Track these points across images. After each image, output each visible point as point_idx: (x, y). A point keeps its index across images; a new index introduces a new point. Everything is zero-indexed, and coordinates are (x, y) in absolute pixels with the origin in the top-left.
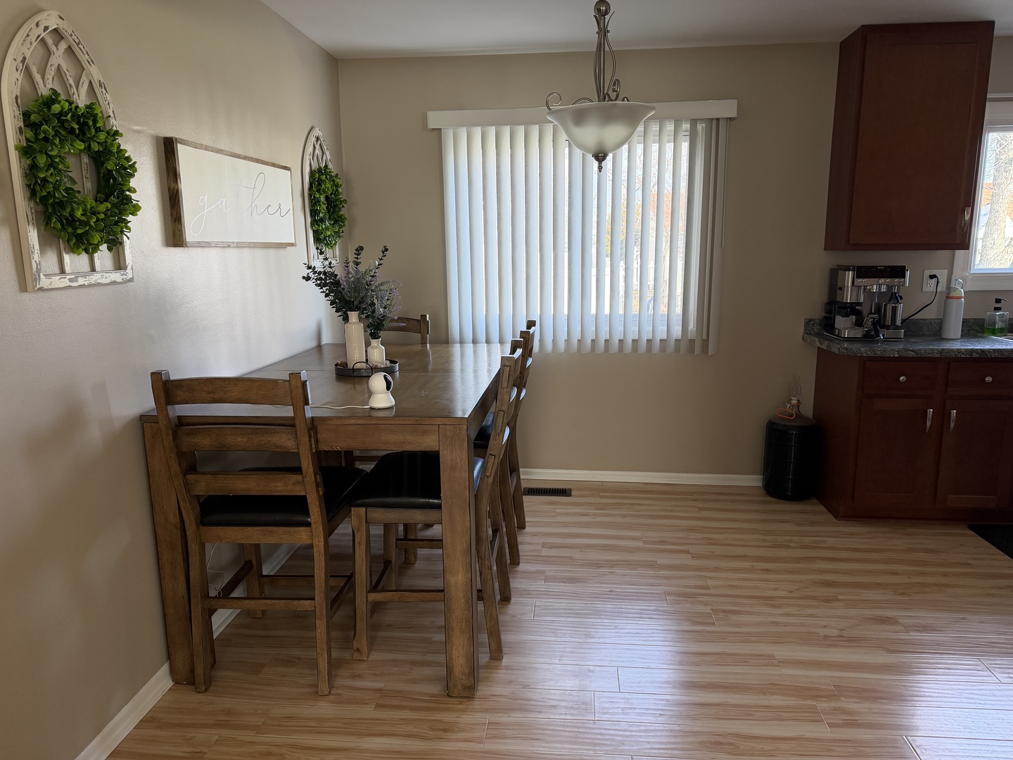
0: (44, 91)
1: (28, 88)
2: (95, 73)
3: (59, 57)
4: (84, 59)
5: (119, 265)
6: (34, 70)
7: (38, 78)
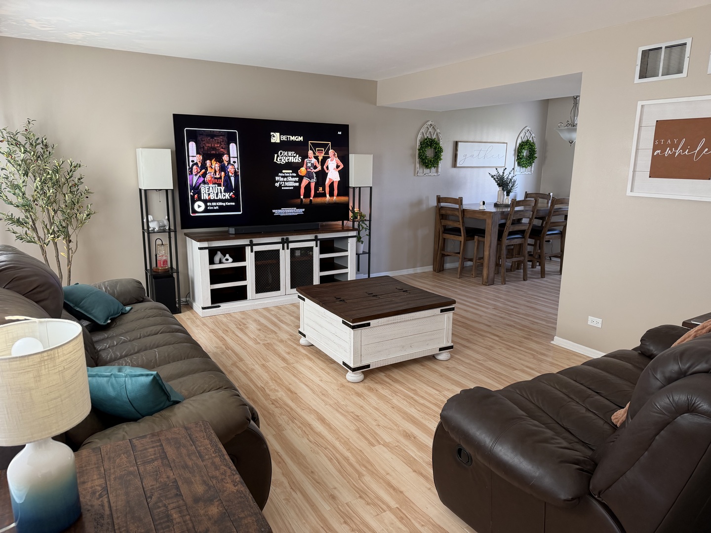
0: (426, 137)
1: (423, 137)
2: (438, 131)
3: (430, 130)
4: (436, 128)
5: (437, 172)
6: (424, 133)
7: (425, 135)
